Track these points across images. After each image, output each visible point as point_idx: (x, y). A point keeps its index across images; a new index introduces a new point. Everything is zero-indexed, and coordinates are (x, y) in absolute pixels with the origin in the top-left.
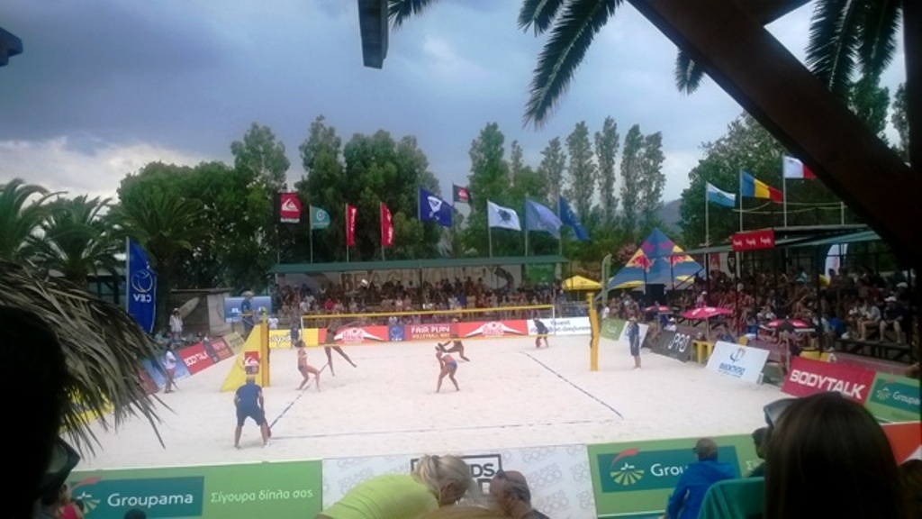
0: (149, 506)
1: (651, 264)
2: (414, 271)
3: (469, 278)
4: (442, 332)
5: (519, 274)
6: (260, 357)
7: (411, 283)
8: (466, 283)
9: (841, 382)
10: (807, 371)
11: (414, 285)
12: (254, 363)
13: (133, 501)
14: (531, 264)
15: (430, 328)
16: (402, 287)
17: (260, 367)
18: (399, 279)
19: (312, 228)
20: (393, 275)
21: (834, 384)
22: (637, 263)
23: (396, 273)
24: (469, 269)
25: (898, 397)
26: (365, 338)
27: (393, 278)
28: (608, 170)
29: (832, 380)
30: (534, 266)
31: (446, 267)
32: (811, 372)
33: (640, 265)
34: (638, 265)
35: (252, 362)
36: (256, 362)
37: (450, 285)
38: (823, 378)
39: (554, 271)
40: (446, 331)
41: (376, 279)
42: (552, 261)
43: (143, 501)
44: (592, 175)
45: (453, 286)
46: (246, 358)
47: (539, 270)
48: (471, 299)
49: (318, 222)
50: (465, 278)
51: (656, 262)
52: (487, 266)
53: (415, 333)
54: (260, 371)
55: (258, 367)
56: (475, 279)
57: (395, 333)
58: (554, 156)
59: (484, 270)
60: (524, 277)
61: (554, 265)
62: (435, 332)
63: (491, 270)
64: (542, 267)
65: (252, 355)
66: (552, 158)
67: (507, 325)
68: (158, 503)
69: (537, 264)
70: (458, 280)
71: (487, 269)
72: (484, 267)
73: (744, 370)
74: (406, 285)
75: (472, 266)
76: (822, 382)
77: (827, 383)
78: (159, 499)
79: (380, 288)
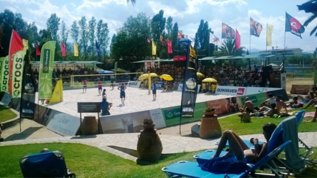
14: (87, 64)
58: (75, 27)
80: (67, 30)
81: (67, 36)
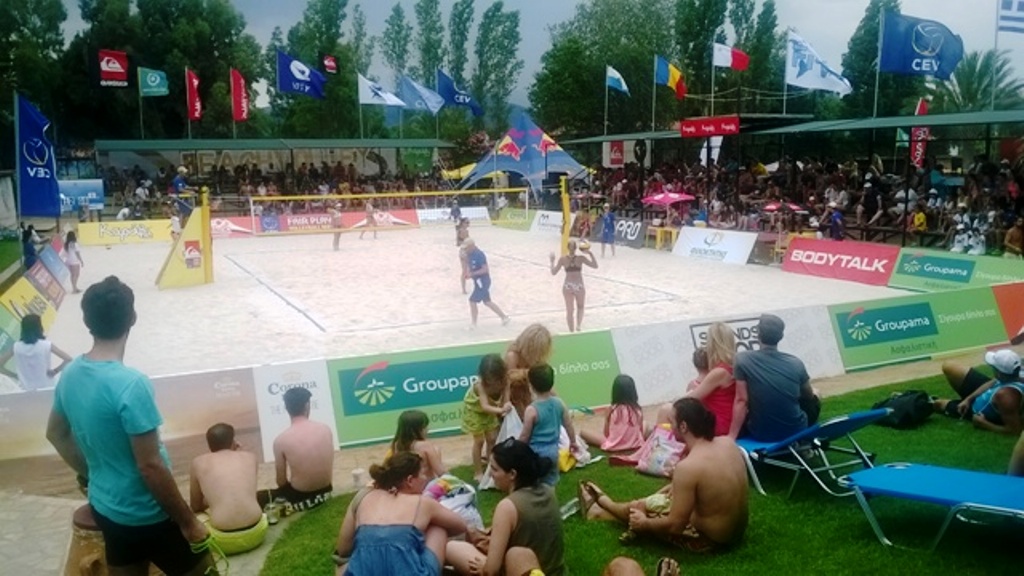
0: (451, 389)
1: (521, 152)
2: (273, 152)
3: (339, 163)
4: (324, 224)
5: (394, 160)
6: (201, 246)
7: (271, 166)
8: (336, 168)
9: (858, 259)
10: (813, 250)
11: (275, 170)
12: (195, 254)
13: (432, 385)
14: (406, 148)
15: (309, 219)
16: (259, 171)
17: (202, 259)
18: (255, 162)
19: (142, 94)
20: (248, 157)
21: (848, 262)
22: (505, 150)
23: (251, 154)
24: (337, 152)
25: (928, 268)
26: (233, 231)
27: (248, 160)
28: (459, 46)
29: (845, 258)
30: (410, 150)
31: (310, 148)
32: (816, 251)
33: (508, 153)
34: (506, 152)
35: (192, 253)
36: (197, 253)
37: (316, 170)
38: (834, 256)
39: (431, 156)
40: (328, 223)
41: (227, 161)
42: (429, 145)
43: (443, 384)
44: (440, 51)
45: (320, 171)
46: (186, 248)
47: (415, 155)
48: (345, 185)
49: (150, 87)
50: (333, 162)
51: (526, 150)
52: (358, 148)
53: (292, 224)
54: (202, 266)
55: (199, 258)
56: (346, 163)
57: (269, 224)
58: (398, 26)
59: (355, 154)
60: (399, 162)
61: (431, 149)
62: (315, 223)
63: (363, 154)
64: (418, 152)
65: (192, 245)
66: (396, 28)
67: (395, 216)
68: (459, 386)
69: (413, 148)
70: (325, 163)
71: (358, 154)
72: (355, 150)
73: (726, 253)
74: (264, 167)
75: (340, 148)
76: (833, 260)
77: (839, 261)
78: (460, 381)
79: (232, 173)
80: (368, 37)
81: (368, 55)
